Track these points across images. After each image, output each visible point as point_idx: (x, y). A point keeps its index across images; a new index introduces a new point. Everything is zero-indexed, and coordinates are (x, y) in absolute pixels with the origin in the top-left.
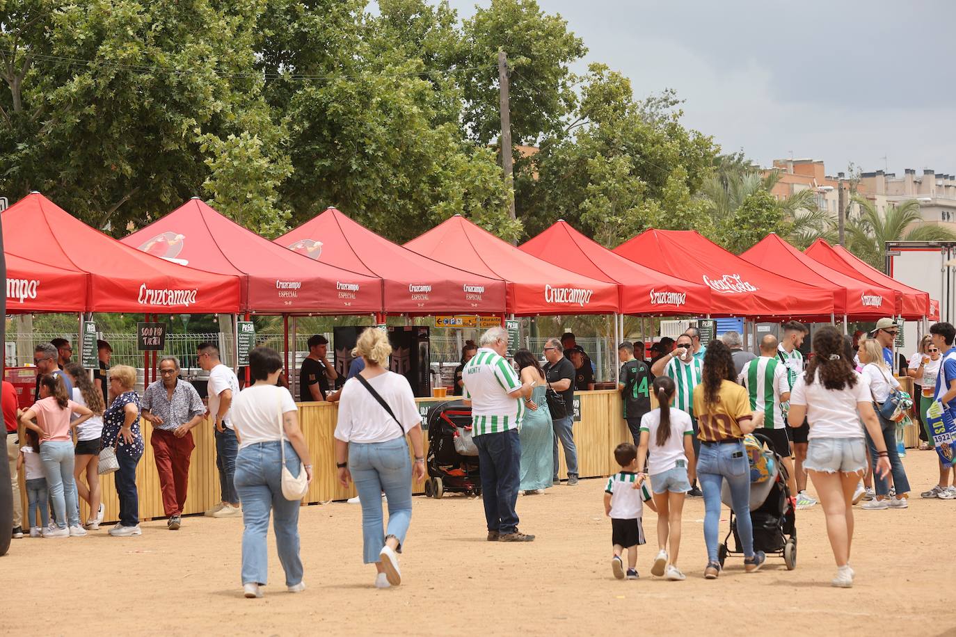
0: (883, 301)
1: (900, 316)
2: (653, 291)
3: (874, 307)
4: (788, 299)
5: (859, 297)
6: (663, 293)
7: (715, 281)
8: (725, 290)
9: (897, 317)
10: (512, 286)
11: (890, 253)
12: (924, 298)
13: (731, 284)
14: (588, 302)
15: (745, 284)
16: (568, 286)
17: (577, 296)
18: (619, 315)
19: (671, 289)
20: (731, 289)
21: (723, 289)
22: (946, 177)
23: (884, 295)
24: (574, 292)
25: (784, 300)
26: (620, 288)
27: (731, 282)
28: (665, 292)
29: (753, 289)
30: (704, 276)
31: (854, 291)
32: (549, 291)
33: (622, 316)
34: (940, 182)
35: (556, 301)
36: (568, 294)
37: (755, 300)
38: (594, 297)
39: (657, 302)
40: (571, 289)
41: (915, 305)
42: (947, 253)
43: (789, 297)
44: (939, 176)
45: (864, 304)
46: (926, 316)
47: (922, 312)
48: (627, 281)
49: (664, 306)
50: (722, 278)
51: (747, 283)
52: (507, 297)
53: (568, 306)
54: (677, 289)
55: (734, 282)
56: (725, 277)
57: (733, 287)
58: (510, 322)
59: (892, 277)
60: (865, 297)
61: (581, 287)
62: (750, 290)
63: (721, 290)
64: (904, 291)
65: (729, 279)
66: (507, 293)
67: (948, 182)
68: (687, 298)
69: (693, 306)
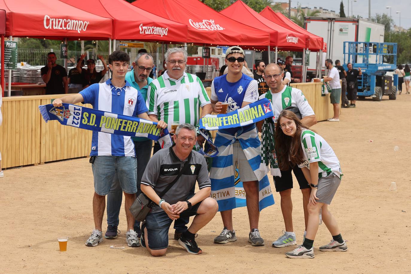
0: (299, 41)
1: (308, 49)
2: (142, 25)
3: (294, 43)
4: (241, 35)
5: (285, 37)
6: (150, 27)
7: (197, 23)
8: (203, 28)
9: (306, 49)
10: (11, 14)
11: (306, 21)
12: (321, 40)
13: (207, 25)
14: (85, 30)
15: (217, 25)
16: (67, 18)
17: (75, 25)
18: (112, 40)
19: (157, 25)
20: (206, 28)
21: (201, 28)
22: (326, 10)
23: (300, 37)
24: (71, 23)
25: (240, 36)
26: (114, 22)
27: (208, 24)
28: (152, 26)
29: (222, 29)
30: (190, 20)
31: (283, 34)
32: (48, 20)
33: (115, 41)
34: (324, 11)
35: (55, 28)
36: (66, 24)
37: (219, 35)
38: (90, 27)
39: (145, 32)
40: (69, 20)
41: (316, 43)
42: (330, 23)
43: (242, 34)
44: (324, 10)
45: (288, 41)
46: (321, 50)
47: (320, 48)
48: (120, 17)
49: (150, 36)
50: (202, 22)
51: (218, 25)
52: (7, 23)
53: (65, 32)
54: (162, 25)
55: (210, 24)
56: (204, 21)
57: (209, 27)
58: (9, 42)
59: (306, 30)
60: (289, 37)
61: (79, 19)
62: (219, 29)
63: (200, 28)
64: (311, 37)
65: (206, 22)
66: (7, 20)
67: (326, 11)
68: (169, 31)
69: (173, 37)
